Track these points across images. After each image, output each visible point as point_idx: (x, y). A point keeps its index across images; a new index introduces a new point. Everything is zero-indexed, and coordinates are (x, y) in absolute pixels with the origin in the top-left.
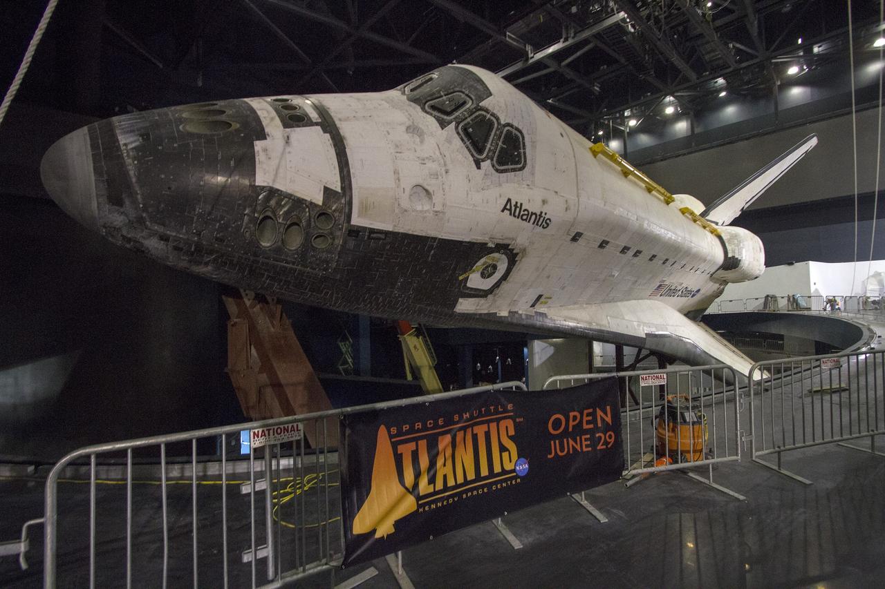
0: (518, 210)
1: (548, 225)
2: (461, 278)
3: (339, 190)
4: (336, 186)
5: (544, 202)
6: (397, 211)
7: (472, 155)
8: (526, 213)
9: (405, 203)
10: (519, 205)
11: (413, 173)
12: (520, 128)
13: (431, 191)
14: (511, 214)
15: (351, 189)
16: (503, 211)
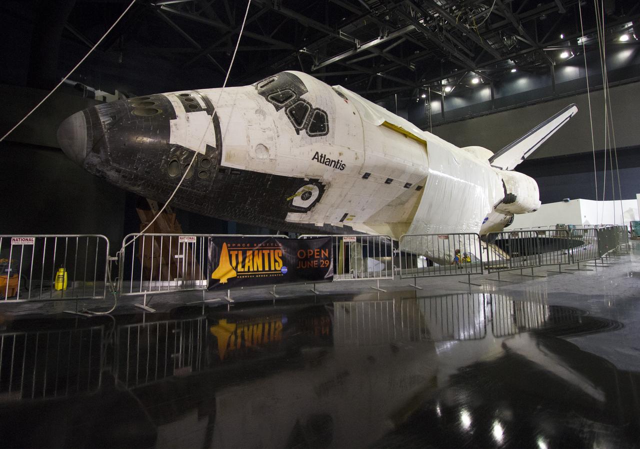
0: (323, 159)
1: (344, 168)
2: (288, 199)
3: (215, 146)
4: (213, 144)
5: (340, 154)
6: (247, 159)
7: (295, 127)
8: (328, 160)
9: (252, 154)
10: (323, 156)
11: (257, 137)
12: (325, 110)
13: (268, 147)
14: (318, 161)
15: (222, 146)
16: (313, 159)
